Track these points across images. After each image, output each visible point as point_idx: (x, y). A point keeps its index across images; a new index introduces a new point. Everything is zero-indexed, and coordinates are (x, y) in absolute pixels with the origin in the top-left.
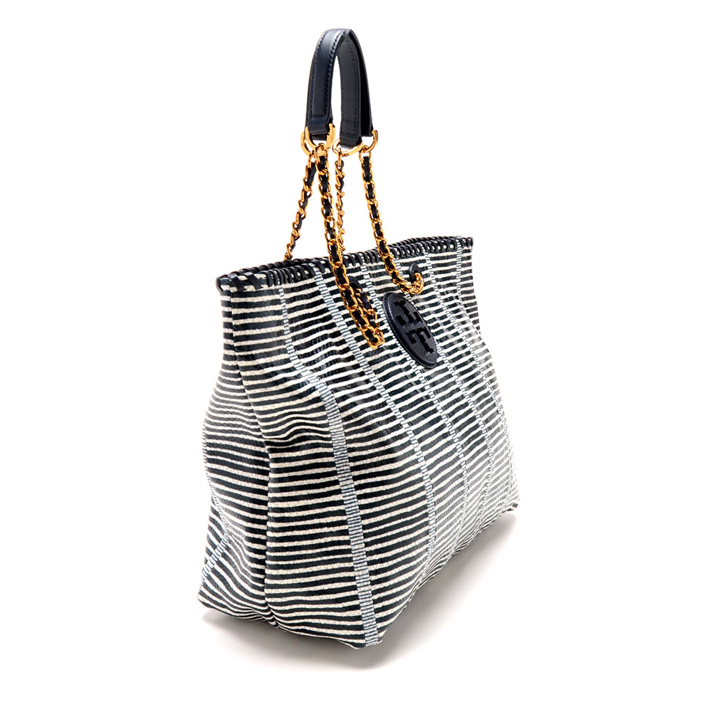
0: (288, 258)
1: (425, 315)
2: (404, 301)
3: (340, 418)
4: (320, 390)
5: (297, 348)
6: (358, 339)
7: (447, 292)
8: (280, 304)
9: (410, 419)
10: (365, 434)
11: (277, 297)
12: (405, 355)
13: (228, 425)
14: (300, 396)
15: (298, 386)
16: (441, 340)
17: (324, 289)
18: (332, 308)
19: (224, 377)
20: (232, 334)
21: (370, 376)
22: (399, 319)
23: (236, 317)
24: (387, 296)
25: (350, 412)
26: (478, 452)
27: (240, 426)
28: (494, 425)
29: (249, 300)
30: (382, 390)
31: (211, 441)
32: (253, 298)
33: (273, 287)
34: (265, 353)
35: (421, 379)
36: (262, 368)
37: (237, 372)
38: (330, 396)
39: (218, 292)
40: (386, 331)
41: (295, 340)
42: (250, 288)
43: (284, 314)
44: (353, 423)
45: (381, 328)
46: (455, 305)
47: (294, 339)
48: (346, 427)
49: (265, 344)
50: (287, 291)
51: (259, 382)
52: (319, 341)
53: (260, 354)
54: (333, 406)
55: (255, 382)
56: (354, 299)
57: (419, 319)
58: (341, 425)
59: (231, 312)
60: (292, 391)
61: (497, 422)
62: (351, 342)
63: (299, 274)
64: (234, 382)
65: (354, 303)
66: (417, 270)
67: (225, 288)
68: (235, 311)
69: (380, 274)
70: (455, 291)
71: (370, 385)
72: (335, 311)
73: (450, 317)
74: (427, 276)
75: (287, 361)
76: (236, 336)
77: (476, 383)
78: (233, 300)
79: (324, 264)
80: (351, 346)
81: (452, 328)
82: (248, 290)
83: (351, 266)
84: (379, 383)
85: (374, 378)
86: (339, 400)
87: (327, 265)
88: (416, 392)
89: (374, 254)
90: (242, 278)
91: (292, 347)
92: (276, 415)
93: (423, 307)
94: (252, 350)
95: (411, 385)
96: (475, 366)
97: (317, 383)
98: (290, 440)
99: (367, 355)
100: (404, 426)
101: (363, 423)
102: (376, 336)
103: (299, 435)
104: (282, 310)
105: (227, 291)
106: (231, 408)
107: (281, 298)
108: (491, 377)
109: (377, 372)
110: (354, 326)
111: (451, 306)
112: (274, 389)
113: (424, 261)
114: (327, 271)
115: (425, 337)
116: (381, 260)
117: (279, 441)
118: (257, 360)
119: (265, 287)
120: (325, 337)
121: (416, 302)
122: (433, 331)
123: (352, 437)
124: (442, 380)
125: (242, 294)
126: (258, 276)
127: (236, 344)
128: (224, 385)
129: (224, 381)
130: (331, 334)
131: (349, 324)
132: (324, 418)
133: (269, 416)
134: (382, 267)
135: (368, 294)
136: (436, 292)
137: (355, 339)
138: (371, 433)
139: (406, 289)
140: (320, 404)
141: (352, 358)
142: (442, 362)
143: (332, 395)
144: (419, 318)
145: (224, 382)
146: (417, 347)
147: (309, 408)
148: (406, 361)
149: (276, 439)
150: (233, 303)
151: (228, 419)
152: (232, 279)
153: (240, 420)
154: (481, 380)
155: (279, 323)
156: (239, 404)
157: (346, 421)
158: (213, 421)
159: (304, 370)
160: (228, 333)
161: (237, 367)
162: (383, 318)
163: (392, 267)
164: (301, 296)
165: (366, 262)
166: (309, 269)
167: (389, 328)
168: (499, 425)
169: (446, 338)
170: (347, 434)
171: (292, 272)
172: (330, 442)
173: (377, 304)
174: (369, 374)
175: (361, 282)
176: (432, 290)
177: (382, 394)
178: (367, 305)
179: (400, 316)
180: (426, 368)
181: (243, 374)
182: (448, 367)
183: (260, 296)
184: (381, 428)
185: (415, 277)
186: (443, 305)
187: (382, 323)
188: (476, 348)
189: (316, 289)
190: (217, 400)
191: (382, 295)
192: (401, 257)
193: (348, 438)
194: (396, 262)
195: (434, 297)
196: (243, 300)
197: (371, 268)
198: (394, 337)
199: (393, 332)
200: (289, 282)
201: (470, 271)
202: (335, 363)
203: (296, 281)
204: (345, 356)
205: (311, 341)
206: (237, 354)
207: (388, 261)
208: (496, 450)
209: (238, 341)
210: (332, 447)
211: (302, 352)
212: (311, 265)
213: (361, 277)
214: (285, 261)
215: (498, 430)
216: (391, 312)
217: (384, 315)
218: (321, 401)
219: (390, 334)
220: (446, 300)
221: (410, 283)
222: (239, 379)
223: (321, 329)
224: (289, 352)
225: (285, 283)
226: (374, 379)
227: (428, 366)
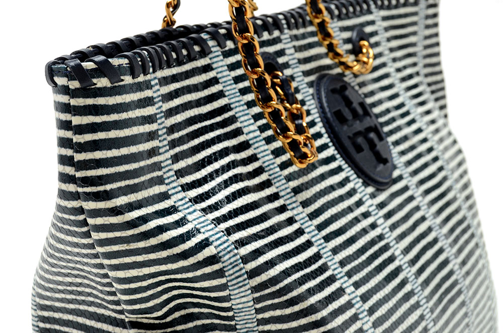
0: (168, 25)
1: (374, 105)
2: (345, 87)
3: (248, 287)
4: (216, 244)
5: (180, 173)
6: (277, 153)
7: (405, 67)
8: (153, 104)
9: (356, 278)
10: (288, 311)
11: (148, 93)
12: (348, 172)
13: (71, 292)
14: (185, 255)
15: (183, 238)
16: (397, 143)
17: (225, 74)
18: (237, 104)
19: (60, 225)
20: (72, 157)
21: (295, 212)
22: (339, 115)
23: (80, 130)
24: (320, 79)
25: (264, 277)
26: (454, 314)
27: (89, 295)
28: (474, 266)
29: (101, 101)
30: (313, 233)
31: (46, 314)
32: (107, 98)
33: (141, 78)
34: (128, 186)
35: (371, 209)
36: (122, 213)
37: (81, 217)
38: (232, 254)
39: (49, 88)
40: (318, 136)
41: (177, 161)
42: (102, 82)
43: (159, 121)
44: (269, 294)
45: (312, 131)
46: (415, 86)
47: (176, 158)
48: (257, 300)
49: (127, 171)
50: (165, 81)
51: (118, 234)
52: (216, 160)
53: (120, 188)
54: (237, 268)
55: (111, 235)
56: (272, 92)
57: (367, 113)
58: (250, 298)
59: (70, 122)
60: (171, 247)
61: (477, 262)
62: (267, 158)
63: (184, 52)
64: (76, 232)
65: (271, 99)
66: (364, 37)
67: (61, 81)
68: (77, 120)
69: (310, 46)
70: (415, 65)
71: (295, 227)
72: (241, 108)
73: (410, 104)
74: (377, 44)
75: (165, 196)
76: (79, 162)
77: (448, 204)
78: (74, 102)
79: (224, 35)
80: (266, 164)
81: (413, 121)
82: (99, 85)
83: (266, 36)
84: (310, 223)
85: (301, 214)
86: (246, 259)
87: (229, 36)
88: (364, 231)
89: (300, 16)
90: (88, 65)
91: (172, 173)
92: (145, 284)
93: (372, 93)
94: (106, 184)
95: (357, 220)
96: (445, 179)
97: (211, 233)
98: (169, 319)
99: (289, 178)
100: (348, 291)
101: (285, 295)
102: (305, 150)
103: (183, 312)
104: (156, 114)
105: (64, 86)
106: (74, 268)
107: (155, 95)
108: (467, 192)
109: (305, 204)
110: (270, 132)
111: (409, 89)
112: (142, 244)
113: (372, 23)
114: (230, 45)
115: (376, 140)
116: (311, 23)
117: (152, 321)
118: (114, 200)
119: (128, 80)
120: (225, 153)
121: (362, 85)
122: (386, 129)
123: (267, 315)
124: (401, 207)
125: (87, 91)
126: (115, 62)
127: (79, 174)
128: (62, 236)
129: (61, 230)
130: (234, 146)
131: (262, 129)
132: (223, 287)
133: (133, 286)
134: (313, 34)
135: (292, 78)
136: (390, 69)
137: (273, 152)
138: (297, 308)
139: (348, 67)
140: (216, 267)
141: (267, 184)
142: (400, 178)
143: (236, 251)
144: (366, 110)
145: (61, 232)
146: (365, 158)
147: (199, 273)
148: (349, 181)
149: (146, 318)
150: (74, 106)
151: (71, 284)
152: (72, 67)
153: (88, 286)
154: (454, 199)
155: (152, 136)
156: (86, 264)
157: (257, 291)
158: (47, 285)
159: (191, 209)
160: (66, 156)
161: (81, 211)
162: (315, 116)
163: (327, 35)
164: (188, 86)
165: (289, 28)
166: (201, 42)
167: (323, 131)
168: (480, 266)
169: (405, 138)
170: (258, 311)
171: (174, 49)
172: (233, 323)
173: (306, 93)
174: (293, 208)
175: (281, 60)
176: (384, 65)
177: (313, 240)
178: (289, 97)
179: (339, 111)
180: (378, 190)
181: (91, 221)
182: (409, 184)
183: (120, 94)
184: (313, 300)
185: (361, 48)
186: (400, 87)
187: (312, 124)
188: (446, 149)
189: (211, 75)
190: (51, 256)
191: (312, 78)
192: (340, 18)
193: (260, 316)
194: (333, 25)
195: (386, 76)
196: (90, 101)
197: (296, 38)
198: (330, 144)
199: (329, 137)
200: (169, 66)
201: (436, 35)
202: (240, 196)
203: (180, 63)
204: (257, 181)
205: (203, 159)
206: (80, 190)
207: (322, 26)
208: (476, 305)
209: (82, 169)
210: (236, 329)
211: (189, 179)
212: (204, 36)
213: (281, 53)
214: (162, 30)
215: (479, 274)
216: (325, 105)
217: (316, 110)
218: (217, 262)
219: (325, 139)
220: (403, 80)
221: (352, 57)
222: (85, 229)
223: (219, 139)
224: (166, 181)
225: (161, 68)
226: (301, 216)
227: (380, 186)
